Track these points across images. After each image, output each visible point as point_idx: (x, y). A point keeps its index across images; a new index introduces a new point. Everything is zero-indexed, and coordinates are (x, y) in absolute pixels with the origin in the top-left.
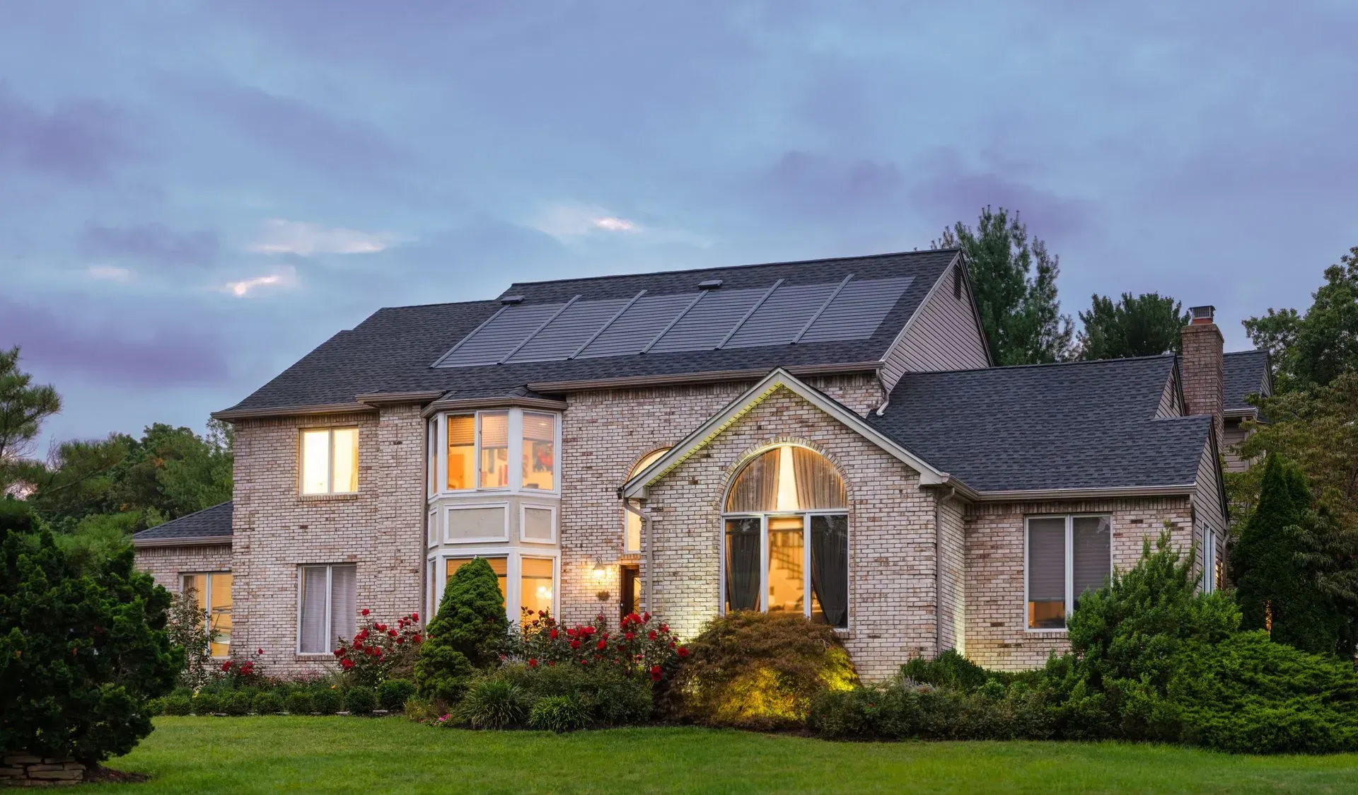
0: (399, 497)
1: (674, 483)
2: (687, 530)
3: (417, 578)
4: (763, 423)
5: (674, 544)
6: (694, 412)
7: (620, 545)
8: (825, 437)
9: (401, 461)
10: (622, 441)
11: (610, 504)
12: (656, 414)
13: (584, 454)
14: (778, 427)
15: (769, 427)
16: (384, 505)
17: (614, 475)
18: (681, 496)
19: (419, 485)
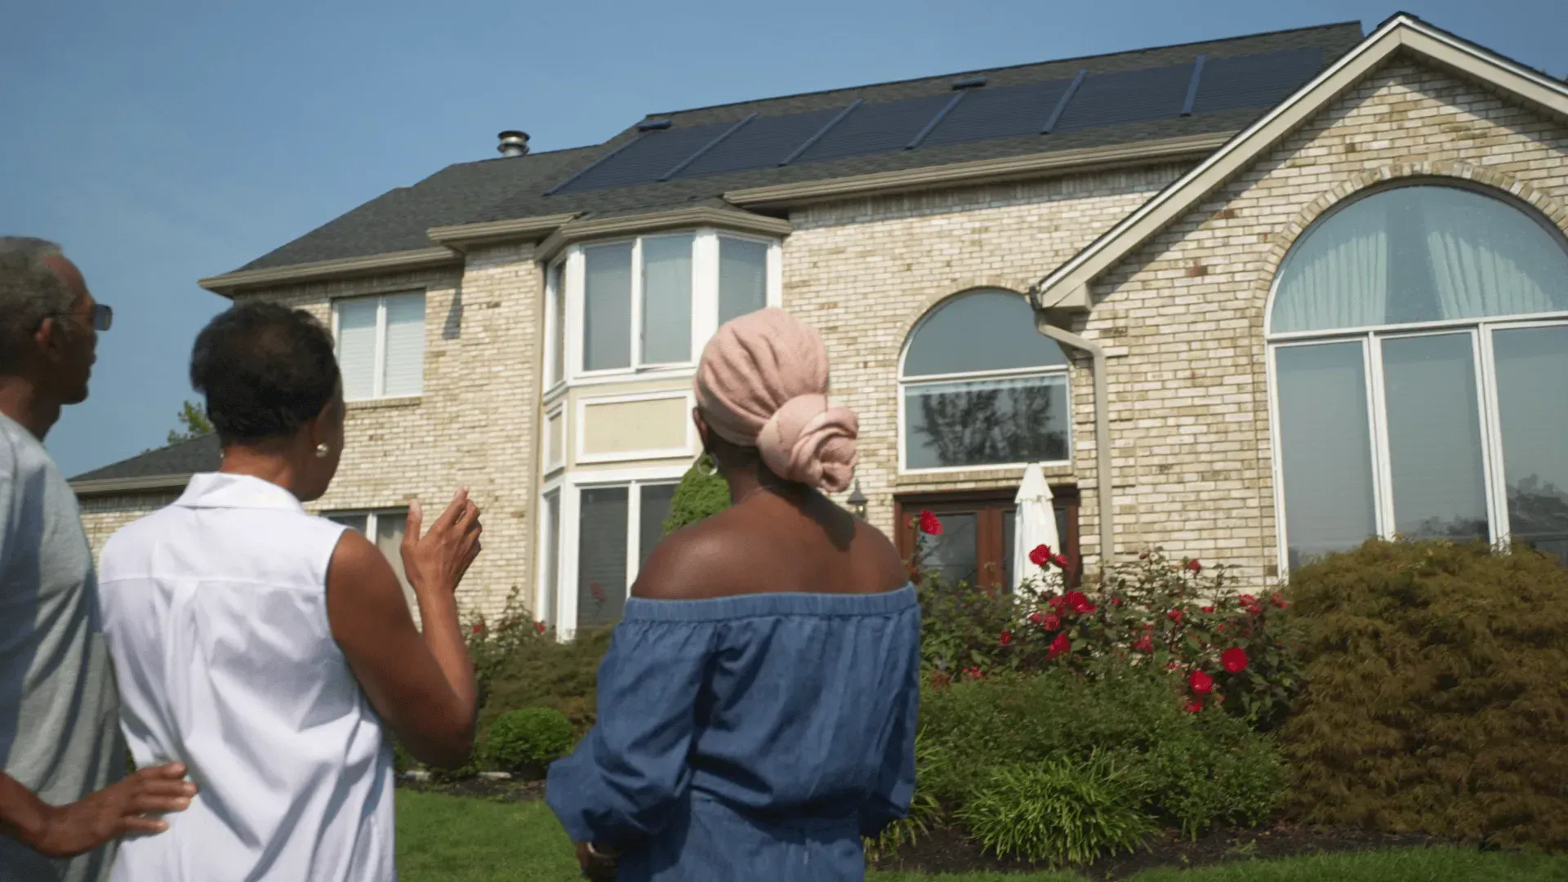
0: (494, 393)
1: (1151, 275)
2: (1188, 374)
3: (522, 526)
4: (1357, 139)
5: (1158, 404)
6: (1025, 225)
7: (893, 458)
8: (1518, 157)
9: (500, 333)
10: (894, 281)
11: (872, 389)
12: (955, 233)
13: (822, 307)
14: (1398, 143)
15: (1375, 145)
16: (469, 406)
17: (879, 339)
18: (1168, 301)
19: (529, 372)
